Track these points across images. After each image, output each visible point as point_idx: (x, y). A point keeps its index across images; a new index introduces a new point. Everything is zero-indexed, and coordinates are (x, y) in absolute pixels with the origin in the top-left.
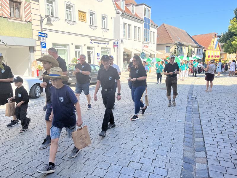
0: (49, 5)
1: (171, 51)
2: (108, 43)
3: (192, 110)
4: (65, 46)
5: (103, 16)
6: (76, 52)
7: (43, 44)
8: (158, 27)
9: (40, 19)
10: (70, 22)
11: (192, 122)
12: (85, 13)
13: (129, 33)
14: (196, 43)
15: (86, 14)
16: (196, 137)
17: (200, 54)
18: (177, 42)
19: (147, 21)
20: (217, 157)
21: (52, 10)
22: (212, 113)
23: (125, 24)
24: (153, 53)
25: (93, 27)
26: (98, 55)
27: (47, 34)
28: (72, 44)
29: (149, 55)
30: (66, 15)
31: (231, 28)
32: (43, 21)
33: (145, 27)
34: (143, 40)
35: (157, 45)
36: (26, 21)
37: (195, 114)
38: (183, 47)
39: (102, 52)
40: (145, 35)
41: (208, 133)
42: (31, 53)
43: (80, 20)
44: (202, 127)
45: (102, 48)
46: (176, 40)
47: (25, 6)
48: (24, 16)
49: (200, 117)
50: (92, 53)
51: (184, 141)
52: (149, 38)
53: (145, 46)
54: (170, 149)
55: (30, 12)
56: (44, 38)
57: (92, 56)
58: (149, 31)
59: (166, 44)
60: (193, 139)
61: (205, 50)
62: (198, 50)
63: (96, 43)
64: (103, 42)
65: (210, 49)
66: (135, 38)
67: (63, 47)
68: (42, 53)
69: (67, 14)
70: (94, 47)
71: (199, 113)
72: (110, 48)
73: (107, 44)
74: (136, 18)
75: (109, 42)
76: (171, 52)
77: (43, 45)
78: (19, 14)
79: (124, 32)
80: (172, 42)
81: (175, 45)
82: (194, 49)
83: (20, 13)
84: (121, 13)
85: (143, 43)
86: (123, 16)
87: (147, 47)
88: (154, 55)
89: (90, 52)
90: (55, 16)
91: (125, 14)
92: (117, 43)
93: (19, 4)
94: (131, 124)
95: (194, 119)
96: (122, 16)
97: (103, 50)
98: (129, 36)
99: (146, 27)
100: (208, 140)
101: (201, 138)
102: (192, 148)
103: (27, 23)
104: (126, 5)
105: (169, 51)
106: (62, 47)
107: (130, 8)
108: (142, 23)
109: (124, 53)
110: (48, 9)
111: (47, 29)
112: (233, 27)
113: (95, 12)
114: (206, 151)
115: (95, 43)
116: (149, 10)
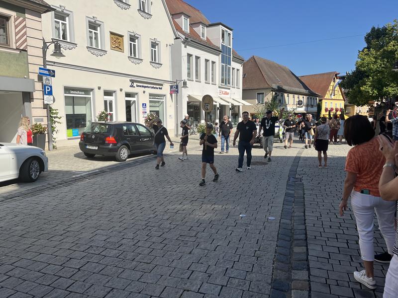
0: (58, 23)
1: (265, 100)
2: (161, 87)
3: (293, 199)
4: (87, 91)
5: (152, 42)
6: (106, 102)
7: (47, 87)
8: (245, 62)
9: (41, 45)
10: (96, 52)
11: (291, 220)
12: (122, 36)
13: (197, 71)
14: (305, 87)
15: (124, 38)
16: (296, 246)
17: (312, 106)
18: (275, 86)
19: (226, 52)
20: (326, 279)
21: (64, 31)
22: (324, 204)
23: (189, 56)
24: (236, 104)
25: (135, 60)
26: (144, 106)
27: (54, 71)
28: (99, 88)
29: (230, 107)
30: (89, 40)
31: (361, 65)
32: (48, 48)
33: (223, 62)
34: (221, 82)
35: (243, 90)
36: (17, 49)
37: (297, 207)
38: (286, 95)
39: (151, 102)
40: (222, 75)
41: (315, 238)
42: (25, 103)
43: (112, 48)
44: (306, 229)
45: (151, 95)
46: (274, 83)
47: (16, 23)
48: (14, 41)
49: (304, 212)
50: (133, 103)
51: (276, 252)
52: (229, 79)
53: (224, 92)
54: (251, 267)
55: (25, 33)
56: (49, 78)
57: (134, 108)
58: (229, 68)
59: (257, 89)
60: (291, 249)
61: (321, 99)
62: (309, 99)
63: (140, 86)
64: (152, 86)
65: (328, 98)
66: (206, 79)
67: (83, 93)
68: (46, 102)
69: (91, 38)
70: (137, 94)
71: (304, 205)
72: (165, 95)
73: (159, 88)
74: (208, 47)
75: (162, 85)
76: (266, 103)
77: (47, 90)
78: (5, 37)
79: (189, 69)
80: (266, 86)
81: (272, 91)
82: (303, 98)
83: (7, 35)
84: (184, 37)
85: (219, 87)
86: (186, 42)
87: (227, 94)
88: (239, 106)
89: (130, 101)
90: (68, 41)
91: (190, 39)
92: (177, 87)
93: (5, 20)
94: (191, 225)
95: (295, 215)
96: (184, 43)
97: (152, 98)
98: (197, 75)
99: (226, 61)
100: (315, 250)
101: (303, 247)
102: (288, 264)
103: (19, 52)
104: (192, 24)
105: (263, 101)
106: (81, 93)
107: (199, 30)
108: (218, 55)
109: (188, 103)
110: (58, 29)
111: (54, 63)
112: (363, 63)
113: (138, 36)
114: (309, 269)
115: (138, 86)
116: (229, 34)
